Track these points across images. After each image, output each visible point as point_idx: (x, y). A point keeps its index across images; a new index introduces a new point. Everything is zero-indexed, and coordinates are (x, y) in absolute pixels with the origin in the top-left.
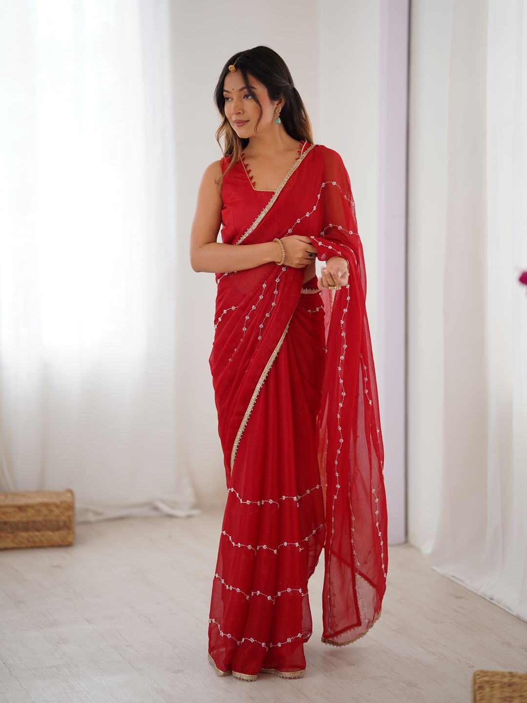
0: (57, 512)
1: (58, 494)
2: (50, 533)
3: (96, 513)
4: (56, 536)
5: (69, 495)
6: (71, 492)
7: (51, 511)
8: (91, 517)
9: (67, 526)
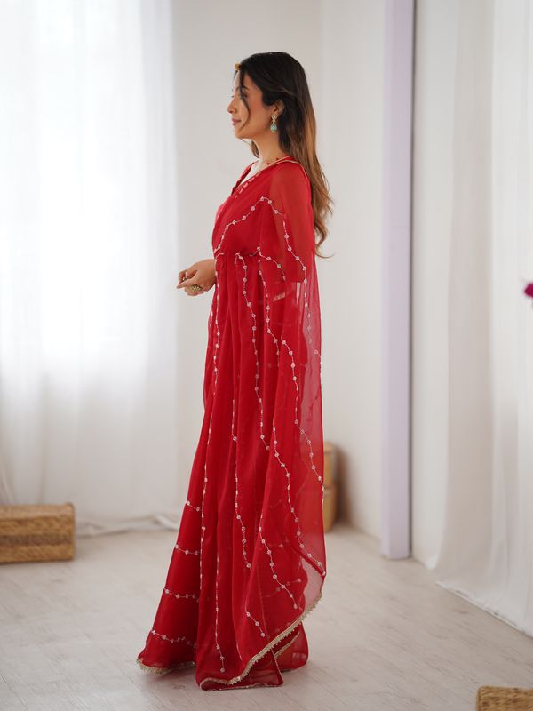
0: (57, 525)
1: (58, 508)
2: (49, 547)
3: (97, 527)
4: (56, 550)
5: (69, 508)
6: (71, 505)
7: (51, 525)
8: (91, 531)
9: (67, 540)
